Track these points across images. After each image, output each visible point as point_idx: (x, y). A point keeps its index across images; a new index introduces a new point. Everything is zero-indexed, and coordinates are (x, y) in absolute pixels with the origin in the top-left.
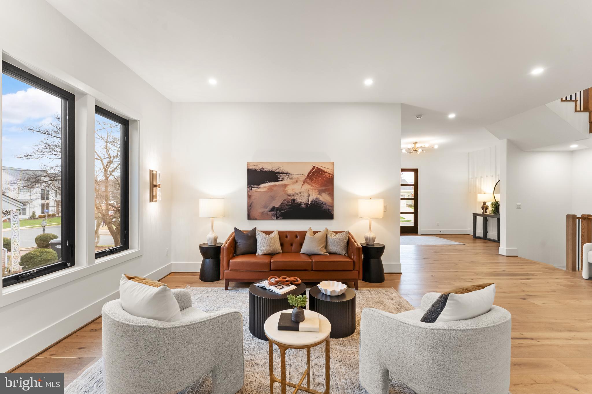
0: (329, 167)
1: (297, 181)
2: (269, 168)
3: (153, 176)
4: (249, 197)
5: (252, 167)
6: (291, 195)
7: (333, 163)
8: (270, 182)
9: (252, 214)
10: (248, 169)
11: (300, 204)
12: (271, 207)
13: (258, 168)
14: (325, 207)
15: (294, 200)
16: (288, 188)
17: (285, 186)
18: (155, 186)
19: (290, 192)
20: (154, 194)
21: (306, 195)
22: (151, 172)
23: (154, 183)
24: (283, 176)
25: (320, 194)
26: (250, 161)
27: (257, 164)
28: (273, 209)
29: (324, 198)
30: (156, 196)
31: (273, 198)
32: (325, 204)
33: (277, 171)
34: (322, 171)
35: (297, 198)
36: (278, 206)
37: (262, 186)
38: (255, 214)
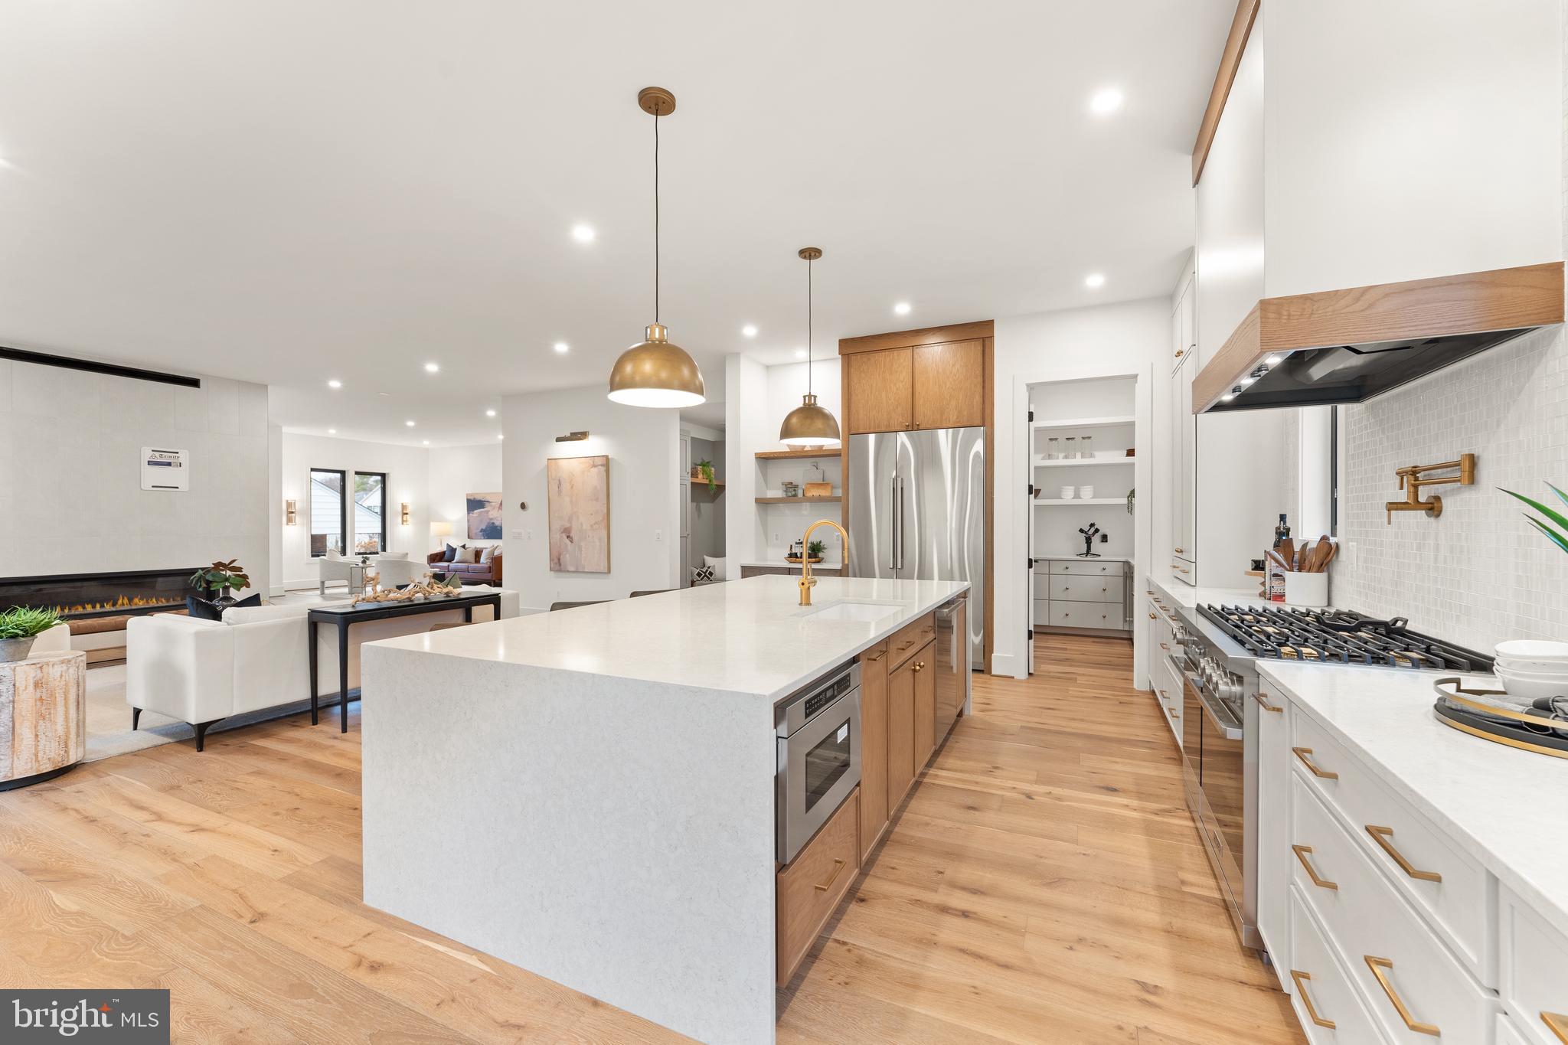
1: (493, 508)
2: (479, 498)
3: (404, 507)
4: (468, 521)
5: (469, 498)
6: (491, 519)
9: (469, 534)
10: (467, 500)
11: (497, 527)
12: (478, 529)
13: (472, 498)
15: (493, 523)
16: (490, 513)
17: (488, 512)
18: (407, 514)
19: (491, 517)
20: (404, 519)
21: (500, 519)
22: (401, 504)
23: (405, 512)
26: (468, 492)
27: (472, 495)
28: (480, 530)
31: (481, 521)
33: (483, 500)
35: (495, 521)
36: (484, 528)
37: (476, 511)
38: (472, 534)
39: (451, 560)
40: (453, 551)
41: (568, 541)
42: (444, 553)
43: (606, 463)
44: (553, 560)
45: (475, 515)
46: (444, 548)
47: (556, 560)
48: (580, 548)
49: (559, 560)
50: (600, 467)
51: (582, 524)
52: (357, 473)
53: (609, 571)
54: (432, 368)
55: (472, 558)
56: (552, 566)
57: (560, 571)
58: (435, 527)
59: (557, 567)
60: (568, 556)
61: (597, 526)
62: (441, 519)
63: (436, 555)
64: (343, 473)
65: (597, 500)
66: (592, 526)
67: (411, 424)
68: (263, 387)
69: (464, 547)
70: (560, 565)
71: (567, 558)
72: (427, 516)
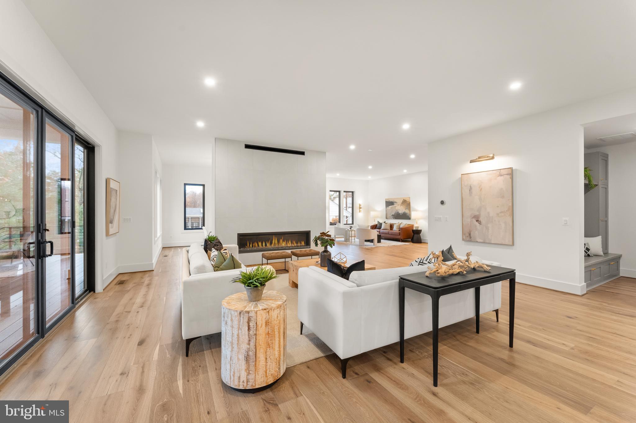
0: (408, 199)
1: (399, 205)
2: (391, 200)
3: (360, 205)
4: (386, 211)
5: (387, 200)
6: (397, 210)
7: (409, 198)
8: (391, 205)
9: (387, 217)
10: (386, 201)
11: (400, 214)
12: (391, 215)
13: (388, 201)
14: (408, 215)
15: (398, 212)
16: (397, 207)
17: (396, 207)
18: (361, 208)
19: (397, 209)
20: (360, 210)
21: (401, 210)
22: (359, 204)
24: (395, 203)
25: (406, 210)
26: (387, 198)
28: (392, 215)
29: (407, 211)
30: (361, 211)
31: (392, 211)
32: (407, 213)
33: (393, 201)
34: (406, 200)
36: (394, 214)
37: (389, 207)
38: (388, 217)
39: (380, 228)
40: (381, 224)
41: (477, 224)
42: (377, 225)
43: (511, 173)
44: (465, 234)
45: (389, 208)
46: (377, 223)
47: (467, 235)
48: (487, 228)
49: (470, 234)
50: (506, 175)
51: (489, 213)
52: (344, 192)
53: (513, 244)
54: (406, 126)
55: (389, 228)
56: (464, 238)
57: (471, 241)
58: (372, 213)
59: (468, 239)
60: (477, 232)
61: (503, 214)
62: (374, 210)
63: (374, 226)
64: (339, 192)
65: (503, 197)
66: (498, 214)
67: (370, 167)
68: (324, 153)
69: (385, 222)
70: (471, 238)
71: (476, 234)
72: (368, 209)
